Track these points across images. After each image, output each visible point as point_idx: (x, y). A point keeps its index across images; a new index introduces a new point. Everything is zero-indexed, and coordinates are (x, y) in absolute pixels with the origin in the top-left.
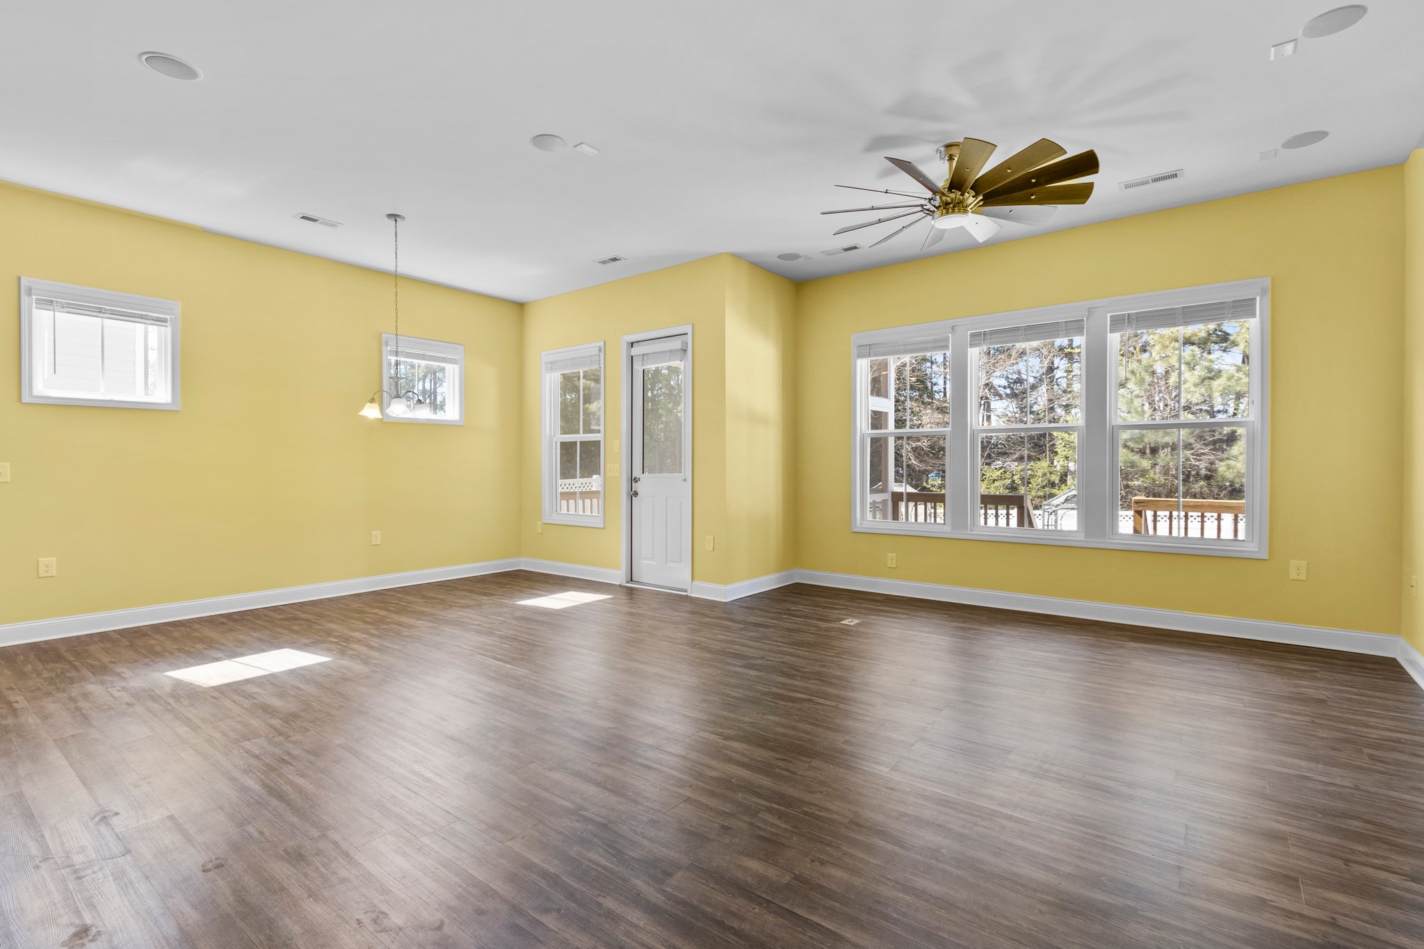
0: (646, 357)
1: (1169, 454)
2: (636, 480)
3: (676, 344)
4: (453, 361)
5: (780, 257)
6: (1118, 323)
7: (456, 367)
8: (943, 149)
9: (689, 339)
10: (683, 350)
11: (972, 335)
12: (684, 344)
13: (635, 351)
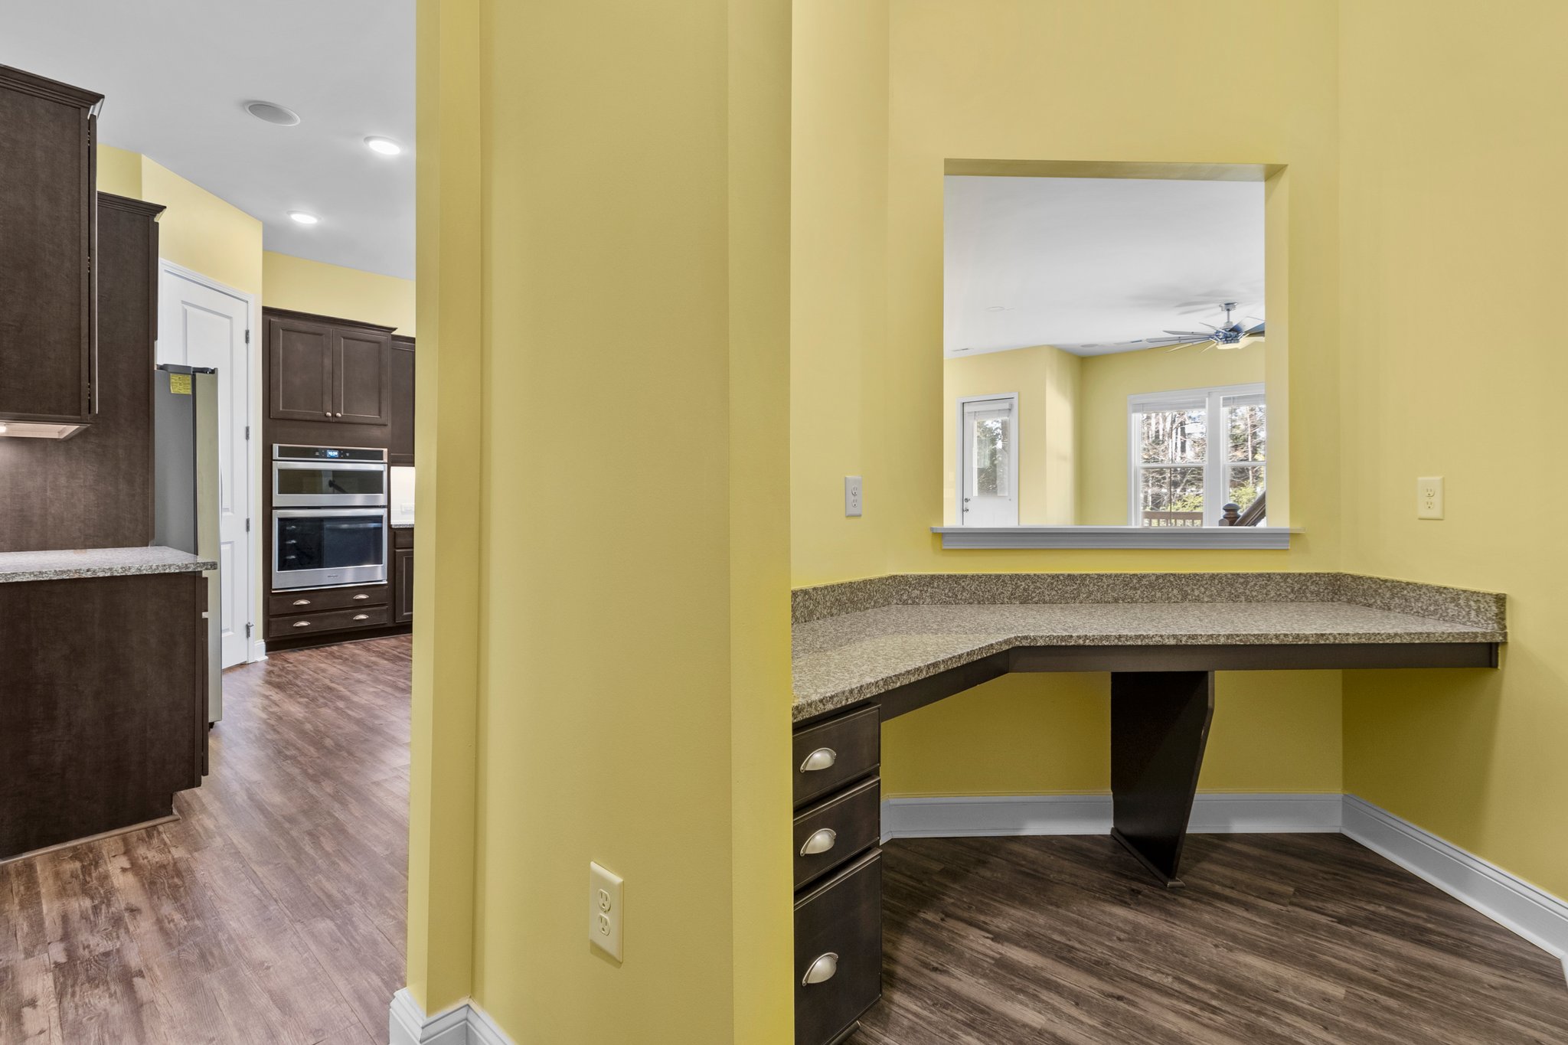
0: (977, 414)
2: (967, 500)
3: (1006, 405)
8: (1223, 305)
9: (1015, 402)
10: (1010, 410)
11: (1224, 399)
12: (1011, 405)
13: (967, 408)
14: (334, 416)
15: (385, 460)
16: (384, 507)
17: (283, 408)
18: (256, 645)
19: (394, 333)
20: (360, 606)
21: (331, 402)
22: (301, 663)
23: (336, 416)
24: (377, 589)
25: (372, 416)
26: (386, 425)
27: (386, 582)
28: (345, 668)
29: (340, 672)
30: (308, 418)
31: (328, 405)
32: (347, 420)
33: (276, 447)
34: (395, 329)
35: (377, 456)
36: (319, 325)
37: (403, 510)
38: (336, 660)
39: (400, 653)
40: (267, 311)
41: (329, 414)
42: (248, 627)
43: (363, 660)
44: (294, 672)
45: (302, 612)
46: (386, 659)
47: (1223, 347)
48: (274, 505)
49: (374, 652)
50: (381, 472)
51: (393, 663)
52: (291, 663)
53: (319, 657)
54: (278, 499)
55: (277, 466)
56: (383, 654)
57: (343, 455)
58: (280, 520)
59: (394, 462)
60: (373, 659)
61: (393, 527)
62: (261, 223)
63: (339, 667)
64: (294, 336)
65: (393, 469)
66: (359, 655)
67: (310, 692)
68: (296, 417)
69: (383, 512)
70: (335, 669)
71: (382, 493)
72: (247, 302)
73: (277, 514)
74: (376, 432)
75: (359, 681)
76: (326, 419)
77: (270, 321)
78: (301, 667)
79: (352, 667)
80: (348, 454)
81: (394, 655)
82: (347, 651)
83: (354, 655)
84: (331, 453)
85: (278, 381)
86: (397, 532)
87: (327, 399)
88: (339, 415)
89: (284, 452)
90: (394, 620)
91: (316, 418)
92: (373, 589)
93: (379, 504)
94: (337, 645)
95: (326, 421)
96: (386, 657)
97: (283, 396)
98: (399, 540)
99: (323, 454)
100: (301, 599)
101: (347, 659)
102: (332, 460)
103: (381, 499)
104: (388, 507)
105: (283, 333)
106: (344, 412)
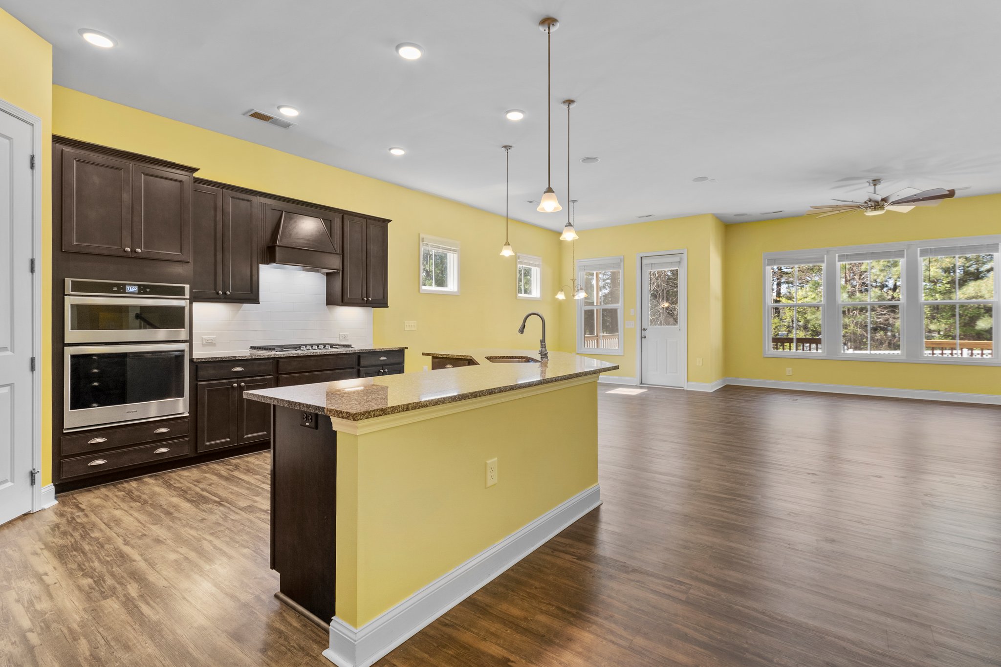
0: (653, 265)
1: (858, 315)
2: (644, 330)
3: (677, 259)
4: (535, 266)
5: (735, 215)
6: (924, 253)
7: (538, 269)
8: (871, 181)
9: (685, 256)
10: (680, 262)
11: (839, 256)
12: (681, 259)
13: (645, 261)
14: (133, 251)
15: (187, 296)
16: (185, 341)
17: (77, 241)
18: (43, 491)
19: (196, 175)
20: (161, 440)
21: (130, 238)
22: (94, 509)
23: (135, 252)
24: (179, 421)
25: (175, 253)
26: (188, 262)
27: (188, 415)
28: (143, 518)
29: (137, 524)
30: (105, 252)
31: (127, 240)
32: (148, 256)
33: (68, 282)
34: (196, 170)
35: (180, 292)
36: (117, 159)
37: (204, 342)
38: (134, 504)
39: (203, 490)
40: (57, 140)
41: (128, 249)
42: (32, 475)
43: (163, 501)
44: (83, 525)
45: (97, 451)
46: (189, 501)
47: (870, 213)
48: (66, 342)
49: (176, 489)
50: (183, 308)
51: (197, 506)
52: (83, 510)
53: (115, 499)
54: (71, 335)
55: (69, 301)
56: (185, 492)
57: (143, 290)
58: (73, 357)
59: (196, 297)
60: (175, 500)
61: (195, 360)
62: (51, 46)
63: (136, 514)
64: (90, 168)
65: (196, 305)
66: (159, 494)
67: (96, 564)
68: (91, 251)
69: (184, 346)
70: (131, 519)
71: (184, 328)
72: (32, 125)
73: (69, 352)
74: (178, 269)
75: (158, 541)
76: (125, 254)
77: (62, 150)
78: (93, 518)
79: (150, 514)
80: (148, 290)
81: (197, 493)
82: (146, 489)
83: (154, 494)
84: (130, 289)
85: (72, 214)
86: (199, 365)
87: (126, 234)
88: (139, 250)
89: (78, 287)
90: (196, 450)
91: (112, 253)
92: (173, 422)
93: (181, 339)
94: (135, 480)
95: (125, 257)
96: (188, 496)
97: (76, 229)
98: (201, 373)
99: (121, 289)
100: (97, 437)
101: (146, 502)
102: (132, 296)
103: (183, 334)
104: (190, 341)
105: (77, 165)
106: (144, 248)
